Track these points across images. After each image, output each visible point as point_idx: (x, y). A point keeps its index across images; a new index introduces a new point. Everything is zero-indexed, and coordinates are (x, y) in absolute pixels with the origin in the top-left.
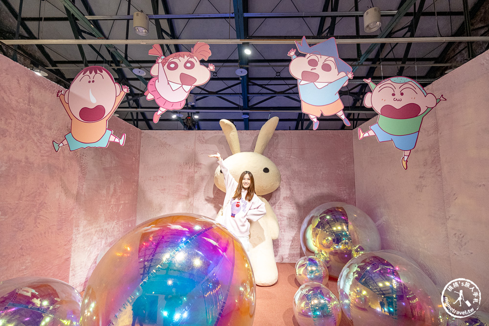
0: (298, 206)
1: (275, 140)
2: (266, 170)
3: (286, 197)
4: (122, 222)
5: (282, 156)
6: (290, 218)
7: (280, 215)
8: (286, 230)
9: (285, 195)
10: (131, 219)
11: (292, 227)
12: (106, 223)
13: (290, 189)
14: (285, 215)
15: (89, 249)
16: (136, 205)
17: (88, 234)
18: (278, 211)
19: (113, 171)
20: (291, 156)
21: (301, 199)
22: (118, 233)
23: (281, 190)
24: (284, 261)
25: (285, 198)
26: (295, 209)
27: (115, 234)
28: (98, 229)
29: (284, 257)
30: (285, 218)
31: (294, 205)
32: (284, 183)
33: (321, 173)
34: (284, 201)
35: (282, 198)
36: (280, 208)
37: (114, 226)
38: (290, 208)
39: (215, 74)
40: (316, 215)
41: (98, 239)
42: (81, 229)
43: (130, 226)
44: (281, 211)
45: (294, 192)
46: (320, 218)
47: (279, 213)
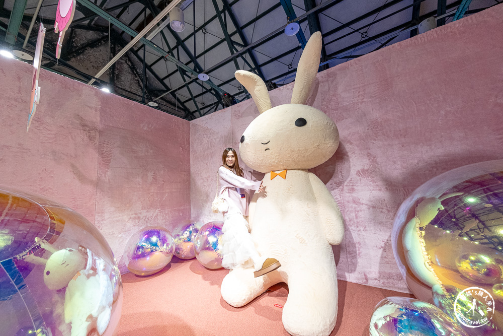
0: (391, 185)
1: (332, 83)
2: (301, 122)
3: (363, 170)
4: (170, 210)
5: (346, 104)
6: (374, 207)
7: (354, 202)
8: (368, 229)
9: (359, 168)
10: (182, 208)
11: (381, 223)
12: (145, 211)
13: (369, 155)
14: (364, 202)
15: (120, 236)
16: (189, 193)
17: (118, 221)
18: (348, 195)
19: (151, 159)
20: (365, 100)
21: (396, 171)
22: (164, 221)
23: (351, 160)
24: (371, 283)
25: (362, 173)
26: (383, 189)
27: (159, 222)
28: (133, 216)
29: (369, 276)
30: (364, 207)
31: (380, 183)
32: (356, 148)
33: (442, 113)
34: (358, 178)
35: (353, 172)
36: (352, 190)
37: (157, 214)
38: (372, 188)
39: (290, 67)
40: (428, 195)
41: (134, 226)
42: (107, 216)
43: (181, 214)
44: (354, 195)
45: (379, 160)
46: (443, 203)
47: (351, 198)
